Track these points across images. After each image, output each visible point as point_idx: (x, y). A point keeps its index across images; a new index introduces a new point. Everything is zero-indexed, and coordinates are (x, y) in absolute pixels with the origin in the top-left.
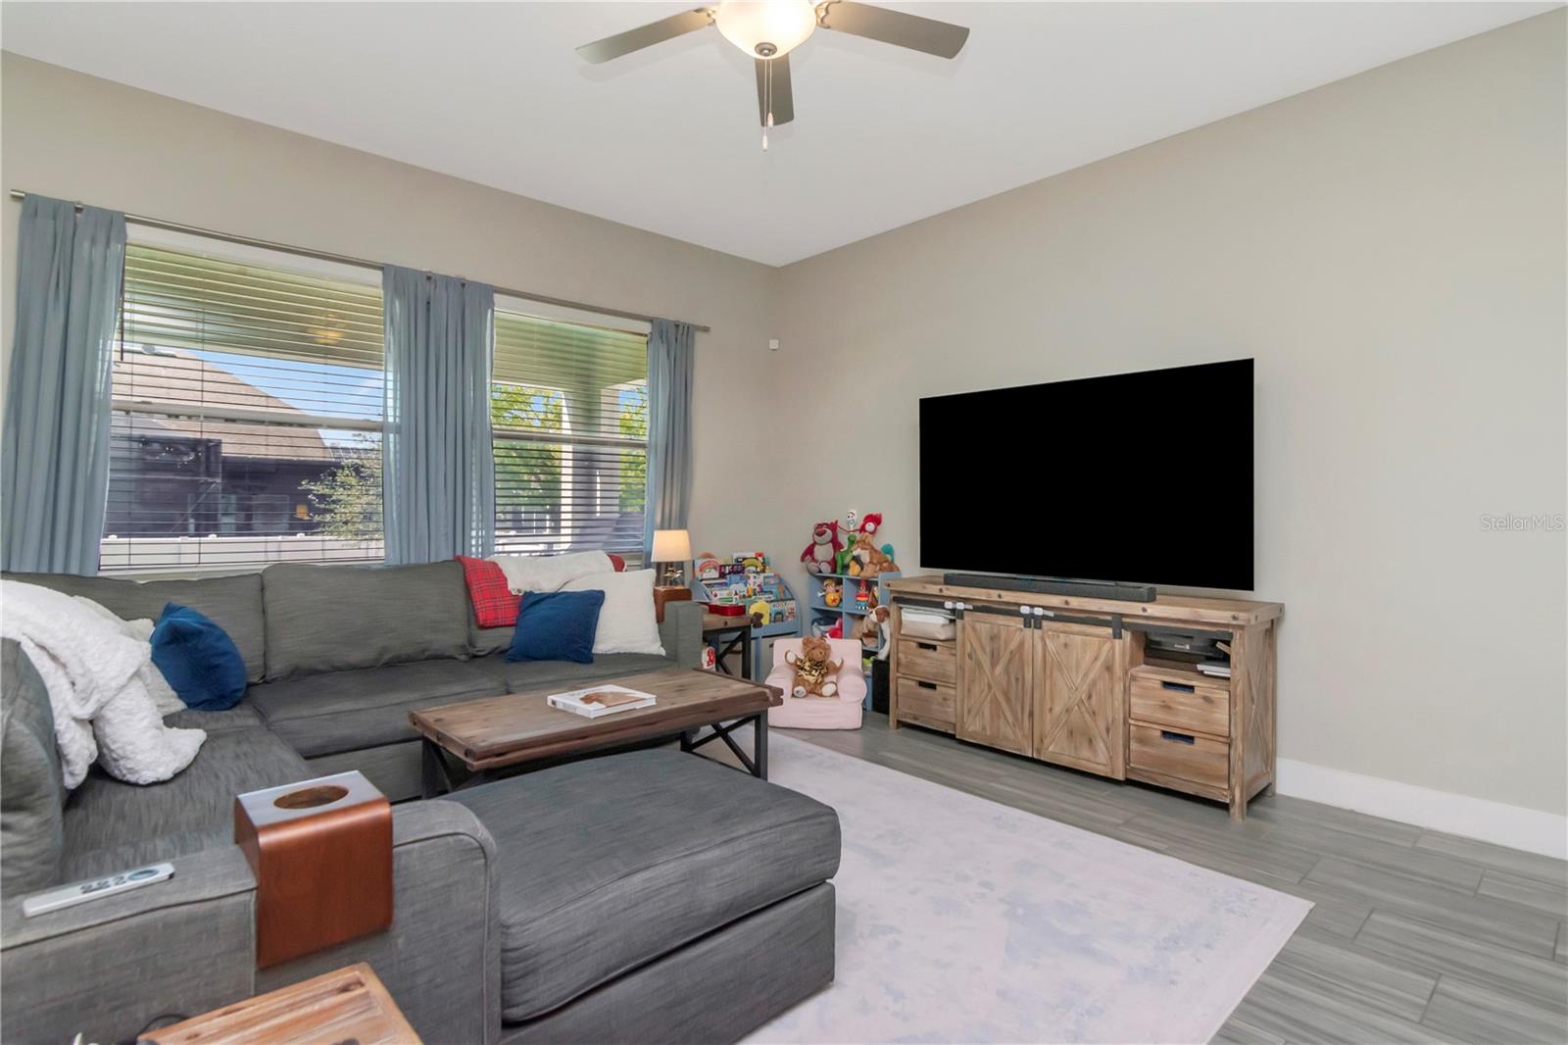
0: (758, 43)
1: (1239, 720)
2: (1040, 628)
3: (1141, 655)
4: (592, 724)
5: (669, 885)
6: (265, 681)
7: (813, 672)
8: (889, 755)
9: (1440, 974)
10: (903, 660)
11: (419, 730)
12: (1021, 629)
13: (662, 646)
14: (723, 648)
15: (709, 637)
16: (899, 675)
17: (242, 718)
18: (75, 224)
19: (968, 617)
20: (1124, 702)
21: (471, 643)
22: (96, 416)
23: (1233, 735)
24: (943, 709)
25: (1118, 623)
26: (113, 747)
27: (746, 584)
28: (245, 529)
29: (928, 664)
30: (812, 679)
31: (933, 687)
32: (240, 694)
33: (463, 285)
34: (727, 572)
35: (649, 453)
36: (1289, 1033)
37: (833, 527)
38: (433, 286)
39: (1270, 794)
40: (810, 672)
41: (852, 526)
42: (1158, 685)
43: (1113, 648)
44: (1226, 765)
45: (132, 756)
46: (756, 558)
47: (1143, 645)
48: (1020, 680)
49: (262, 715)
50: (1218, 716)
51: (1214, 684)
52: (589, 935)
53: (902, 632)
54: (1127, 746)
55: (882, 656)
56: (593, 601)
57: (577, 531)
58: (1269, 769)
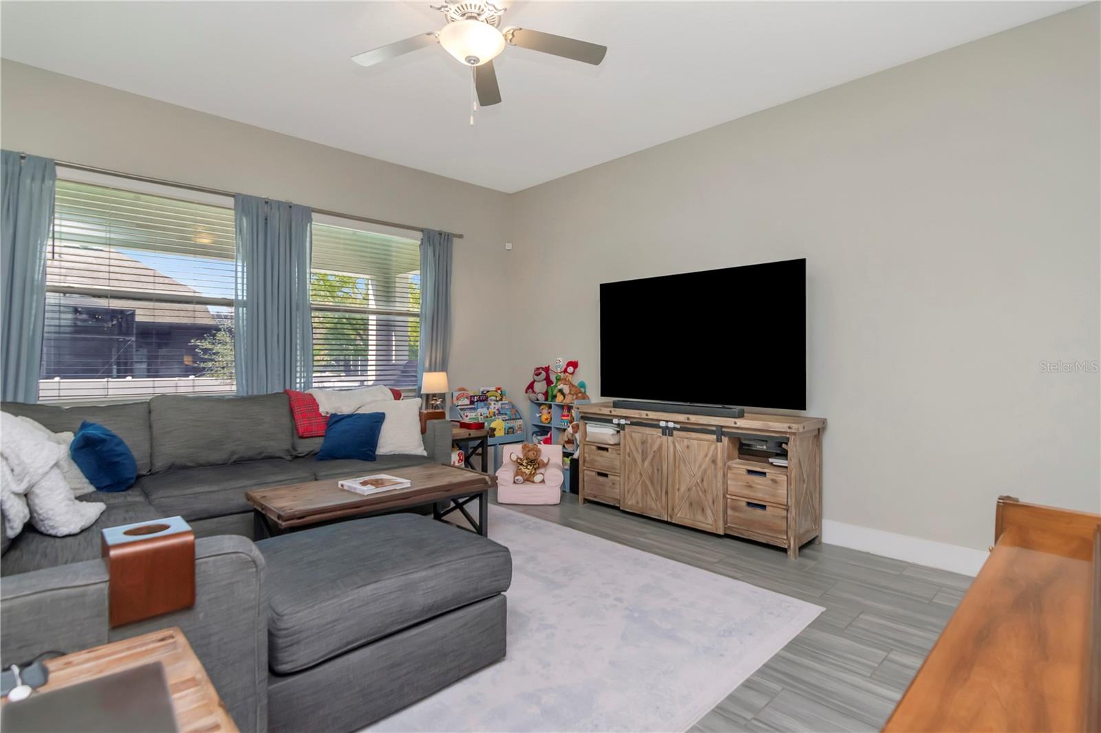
0: (468, 55)
1: (793, 494)
2: (672, 436)
3: (736, 453)
4: (365, 498)
5: (391, 593)
6: (152, 473)
7: (529, 467)
8: (573, 520)
9: (892, 649)
10: (588, 459)
11: (250, 503)
12: (660, 437)
13: (425, 449)
14: (470, 451)
15: (457, 444)
16: (585, 468)
17: (134, 496)
18: (21, 168)
19: (627, 429)
20: (723, 483)
21: (294, 448)
22: (35, 297)
23: (789, 504)
24: (614, 490)
25: (720, 432)
26: (40, 512)
27: (488, 409)
28: (152, 373)
29: (603, 460)
30: (527, 471)
31: (606, 475)
32: (133, 481)
33: (290, 207)
34: (476, 400)
35: (421, 320)
36: (784, 682)
37: (547, 370)
38: (269, 207)
39: (817, 543)
40: (527, 467)
41: (559, 369)
42: (744, 472)
43: (716, 448)
44: (786, 523)
45: (53, 518)
46: (496, 391)
47: (737, 446)
48: (660, 470)
49: (147, 495)
50: (780, 491)
51: (778, 471)
52: (335, 621)
53: (587, 440)
54: (725, 512)
55: (575, 456)
56: (377, 419)
57: (379, 373)
58: (817, 527)
